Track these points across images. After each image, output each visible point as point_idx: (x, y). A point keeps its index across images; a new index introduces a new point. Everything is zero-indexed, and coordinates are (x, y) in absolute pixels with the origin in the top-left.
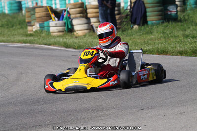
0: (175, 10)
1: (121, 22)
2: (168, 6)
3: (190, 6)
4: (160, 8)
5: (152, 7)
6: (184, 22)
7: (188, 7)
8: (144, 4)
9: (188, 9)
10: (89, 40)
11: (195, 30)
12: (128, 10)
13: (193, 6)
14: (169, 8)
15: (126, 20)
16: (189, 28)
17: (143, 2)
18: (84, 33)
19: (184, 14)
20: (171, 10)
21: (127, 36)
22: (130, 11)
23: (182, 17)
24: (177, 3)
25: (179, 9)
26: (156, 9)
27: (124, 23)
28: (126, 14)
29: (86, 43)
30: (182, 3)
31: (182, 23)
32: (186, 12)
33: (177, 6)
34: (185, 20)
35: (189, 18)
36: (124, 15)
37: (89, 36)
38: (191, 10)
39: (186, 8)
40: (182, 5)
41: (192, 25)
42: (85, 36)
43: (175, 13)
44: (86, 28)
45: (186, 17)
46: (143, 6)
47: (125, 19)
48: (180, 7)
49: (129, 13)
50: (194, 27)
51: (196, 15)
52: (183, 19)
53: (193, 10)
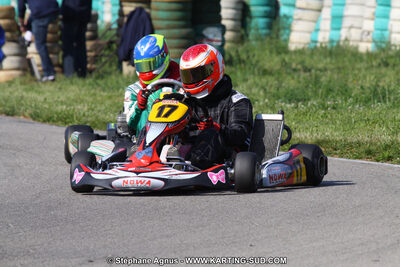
0: (220, 38)
1: (96, 56)
2: (203, 29)
3: (257, 29)
4: (184, 31)
5: (169, 27)
6: (238, 66)
7: (252, 33)
8: (150, 19)
9: (251, 37)
10: (16, 94)
11: (257, 85)
12: (114, 32)
13: (264, 31)
14: (205, 32)
15: (107, 53)
16: (245, 80)
17: (149, 15)
18: (11, 75)
19: (240, 49)
20: (211, 36)
21: (104, 90)
22: (117, 35)
23: (233, 54)
24: (224, 22)
25: (228, 35)
26: (176, 32)
27: (104, 60)
28: (107, 40)
29: (6, 101)
30: (239, 23)
31: (233, 69)
32: (245, 44)
33: (223, 29)
34: (241, 61)
35: (248, 57)
36: (103, 42)
37: (21, 84)
38: (257, 39)
39: (247, 35)
40: (239, 28)
41: (253, 73)
42: (10, 83)
43: (220, 44)
44: (16, 65)
45: (244, 56)
47: (106, 50)
48: (232, 30)
49: (115, 38)
50: (257, 79)
51: (267, 52)
52: (235, 58)
53: (262, 40)
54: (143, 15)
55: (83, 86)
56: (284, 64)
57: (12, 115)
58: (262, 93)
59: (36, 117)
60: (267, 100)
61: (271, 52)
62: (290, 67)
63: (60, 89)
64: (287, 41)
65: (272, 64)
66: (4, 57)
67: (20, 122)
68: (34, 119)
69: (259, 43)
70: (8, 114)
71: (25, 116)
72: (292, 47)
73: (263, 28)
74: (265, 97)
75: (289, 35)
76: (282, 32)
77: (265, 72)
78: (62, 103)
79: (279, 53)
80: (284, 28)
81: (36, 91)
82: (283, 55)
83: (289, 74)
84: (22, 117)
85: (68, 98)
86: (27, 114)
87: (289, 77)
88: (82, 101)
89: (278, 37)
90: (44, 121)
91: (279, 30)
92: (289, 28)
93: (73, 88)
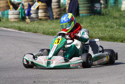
0: (100, 7)
1: (60, 13)
2: (94, 4)
3: (111, 4)
4: (89, 5)
5: (83, 4)
6: (106, 16)
8: (77, 1)
9: (109, 6)
10: (36, 26)
11: (113, 22)
13: (113, 5)
15: (64, 12)
16: (109, 20)
19: (106, 10)
20: (97, 6)
23: (104, 12)
24: (102, 2)
25: (102, 6)
26: (86, 5)
29: (34, 28)
30: (105, 2)
31: (104, 17)
32: (107, 9)
33: (101, 4)
34: (107, 14)
35: (109, 13)
36: (63, 9)
38: (111, 7)
41: (111, 18)
43: (100, 9)
45: (107, 12)
46: (77, 3)
48: (103, 4)
50: (112, 20)
51: (114, 11)
52: (105, 13)
53: (112, 7)
55: (57, 23)
56: (121, 15)
57: (36, 33)
58: (115, 24)
59: (44, 33)
60: (117, 27)
61: (116, 11)
62: (123, 16)
63: (50, 24)
64: (121, 7)
65: (117, 15)
66: (31, 14)
67: (39, 35)
68: (43, 34)
69: (112, 8)
70: (35, 33)
71: (40, 33)
72: (122, 9)
73: (113, 4)
74: (117, 26)
75: (121, 5)
76: (119, 4)
77: (115, 18)
78: (52, 29)
79: (118, 12)
80: (120, 3)
81: (43, 25)
82: (120, 12)
83: (123, 18)
84: (39, 34)
85: (53, 27)
86: (41, 32)
87: (123, 19)
88: (58, 28)
89: (118, 6)
90: (47, 35)
91: (118, 4)
92: (121, 3)
93: (54, 24)
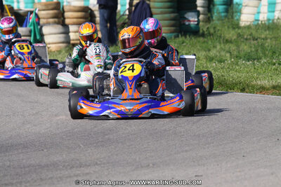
0: (196, 20)
2: (186, 13)
3: (218, 13)
4: (173, 15)
5: (162, 13)
6: (209, 38)
7: (215, 15)
8: (150, 8)
9: (214, 18)
11: (224, 50)
12: (127, 17)
13: (223, 14)
14: (186, 16)
16: (215, 47)
17: (149, 5)
18: (59, 47)
19: (209, 26)
20: (191, 19)
23: (205, 29)
24: (198, 9)
25: (201, 17)
26: (167, 16)
28: (122, 22)
30: (206, 9)
31: (206, 40)
32: (212, 23)
33: (198, 13)
34: (210, 34)
35: (215, 32)
36: (119, 23)
37: (67, 52)
38: (218, 20)
39: (212, 17)
40: (206, 12)
41: (220, 43)
42: (59, 52)
43: (196, 23)
44: (62, 40)
45: (212, 31)
48: (203, 14)
49: (127, 21)
50: (222, 45)
51: (226, 28)
52: (206, 32)
53: (222, 20)
54: (145, 5)
56: (239, 35)
58: (228, 55)
60: (233, 60)
62: (243, 38)
64: (239, 20)
65: (230, 35)
69: (220, 22)
72: (242, 24)
73: (223, 12)
74: (231, 58)
75: (240, 16)
76: (235, 14)
77: (227, 41)
79: (234, 29)
80: (237, 12)
82: (237, 30)
83: (243, 42)
87: (243, 44)
89: (232, 17)
91: (233, 13)
92: (240, 12)
